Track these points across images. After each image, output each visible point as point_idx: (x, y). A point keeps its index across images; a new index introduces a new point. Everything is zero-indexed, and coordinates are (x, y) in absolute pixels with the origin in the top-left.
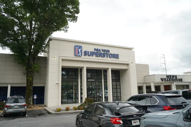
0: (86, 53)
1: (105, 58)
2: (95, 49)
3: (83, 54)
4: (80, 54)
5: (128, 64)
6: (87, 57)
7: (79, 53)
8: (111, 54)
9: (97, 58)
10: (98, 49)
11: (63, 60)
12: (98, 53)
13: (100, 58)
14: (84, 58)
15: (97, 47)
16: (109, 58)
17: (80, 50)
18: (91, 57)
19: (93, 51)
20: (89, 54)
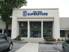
0: (29, 14)
1: (39, 16)
2: (34, 12)
3: (27, 14)
6: (29, 16)
7: (25, 14)
8: (43, 13)
9: (35, 16)
10: (35, 12)
11: (17, 18)
12: (35, 13)
13: (37, 16)
14: (28, 16)
15: (34, 11)
16: (41, 16)
17: (25, 13)
18: (31, 16)
19: (33, 13)
20: (30, 14)
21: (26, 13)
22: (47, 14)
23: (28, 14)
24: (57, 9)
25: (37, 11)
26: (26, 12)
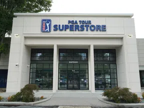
0: (56, 28)
1: (85, 32)
2: (69, 22)
3: (52, 28)
4: (48, 29)
5: (122, 38)
7: (46, 28)
8: (93, 26)
10: (73, 21)
11: (25, 38)
13: (77, 32)
15: (71, 19)
16: (89, 32)
17: (48, 25)
19: (67, 24)
20: (61, 28)
21: (50, 26)
22: (103, 28)
23: (55, 26)
24: (129, 16)
25: (78, 19)
26: (49, 21)
